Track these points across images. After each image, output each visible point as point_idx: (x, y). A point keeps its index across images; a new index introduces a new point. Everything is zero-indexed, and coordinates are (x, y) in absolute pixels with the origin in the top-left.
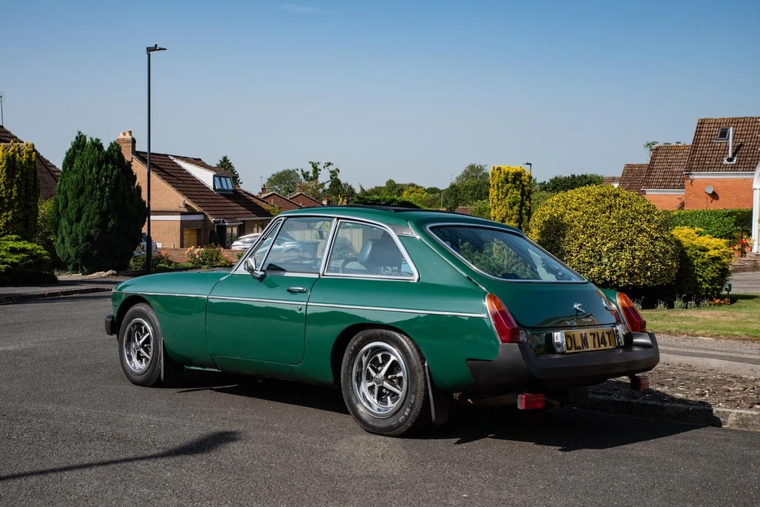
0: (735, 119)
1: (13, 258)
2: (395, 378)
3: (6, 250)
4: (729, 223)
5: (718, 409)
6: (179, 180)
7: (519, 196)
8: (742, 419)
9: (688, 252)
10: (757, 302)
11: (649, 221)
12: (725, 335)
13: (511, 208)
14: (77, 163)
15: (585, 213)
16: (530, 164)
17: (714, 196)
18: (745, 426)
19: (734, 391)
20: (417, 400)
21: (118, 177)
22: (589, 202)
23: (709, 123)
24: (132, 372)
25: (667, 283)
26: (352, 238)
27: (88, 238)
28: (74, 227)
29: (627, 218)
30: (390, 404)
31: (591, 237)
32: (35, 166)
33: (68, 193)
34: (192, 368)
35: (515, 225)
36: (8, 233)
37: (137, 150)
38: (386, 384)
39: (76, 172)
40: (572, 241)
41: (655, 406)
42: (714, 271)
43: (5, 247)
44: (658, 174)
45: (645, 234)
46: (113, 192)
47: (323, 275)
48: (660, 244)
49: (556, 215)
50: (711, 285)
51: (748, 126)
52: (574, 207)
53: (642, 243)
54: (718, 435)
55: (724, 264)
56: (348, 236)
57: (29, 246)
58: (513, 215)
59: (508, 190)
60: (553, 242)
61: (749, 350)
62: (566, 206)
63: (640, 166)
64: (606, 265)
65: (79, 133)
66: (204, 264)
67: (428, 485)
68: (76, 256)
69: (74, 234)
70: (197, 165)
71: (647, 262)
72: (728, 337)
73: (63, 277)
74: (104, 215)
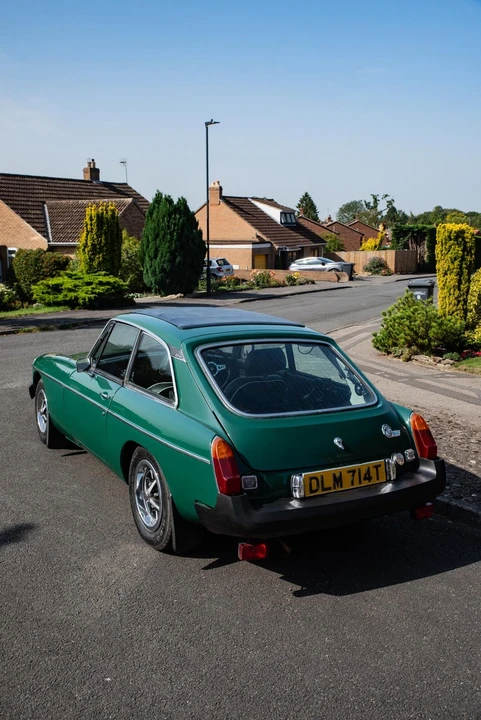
1: (101, 289)
2: (158, 497)
3: (96, 283)
6: (254, 217)
7: (460, 252)
13: (453, 263)
26: (386, 257)
27: (163, 270)
28: (153, 262)
30: (157, 518)
35: (455, 277)
36: (100, 270)
37: (224, 194)
38: (152, 501)
43: (97, 281)
47: (126, 383)
57: (112, 279)
58: (454, 269)
59: (450, 247)
65: (158, 191)
66: (257, 285)
68: (156, 283)
69: (153, 268)
70: (269, 204)
73: (140, 299)
74: (173, 254)
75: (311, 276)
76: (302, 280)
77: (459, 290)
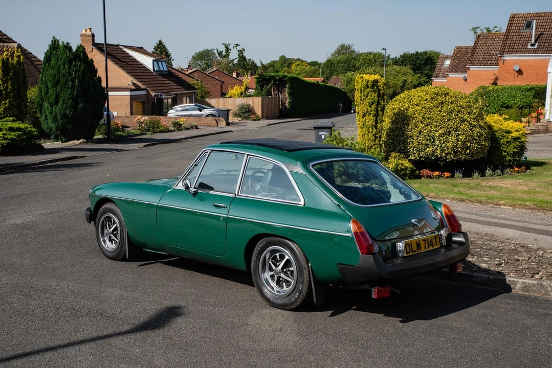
0: (538, 13)
1: (12, 135)
2: (289, 270)
3: (6, 129)
4: (530, 96)
5: (510, 279)
6: (128, 64)
7: (376, 98)
8: (526, 286)
9: (497, 134)
10: (545, 169)
11: (469, 113)
12: (520, 205)
13: (370, 106)
14: (53, 61)
15: (424, 107)
16: (385, 49)
17: (520, 72)
18: (528, 291)
19: (522, 260)
20: (303, 288)
21: (84, 71)
22: (427, 100)
23: (519, 17)
24: (106, 249)
25: (481, 157)
26: (253, 103)
27: (65, 116)
28: (54, 108)
29: (454, 111)
30: (285, 288)
31: (427, 125)
32: (23, 66)
33: (48, 83)
34: (147, 250)
35: (373, 118)
36: (7, 116)
37: (95, 42)
38: (282, 275)
39: (53, 68)
40: (414, 128)
41: (467, 275)
42: (515, 148)
43: (6, 127)
44: (479, 55)
45: (466, 123)
46: (81, 82)
47: (238, 195)
48: (476, 130)
49: (402, 109)
50: (512, 157)
51: (548, 19)
52: (416, 103)
53: (464, 130)
54: (508, 304)
55: (522, 142)
56: (251, 103)
57: (23, 126)
58: (371, 111)
59: (368, 93)
60: (400, 129)
61: (536, 219)
62: (410, 102)
63: (467, 48)
64: (438, 146)
65: (54, 38)
66: (148, 131)
67: (312, 358)
68: (57, 130)
69: (54, 114)
70: (140, 52)
71: (467, 143)
72: (522, 206)
73: (48, 145)
74: (75, 100)
75: (193, 122)
76: (187, 125)
77: (376, 128)
